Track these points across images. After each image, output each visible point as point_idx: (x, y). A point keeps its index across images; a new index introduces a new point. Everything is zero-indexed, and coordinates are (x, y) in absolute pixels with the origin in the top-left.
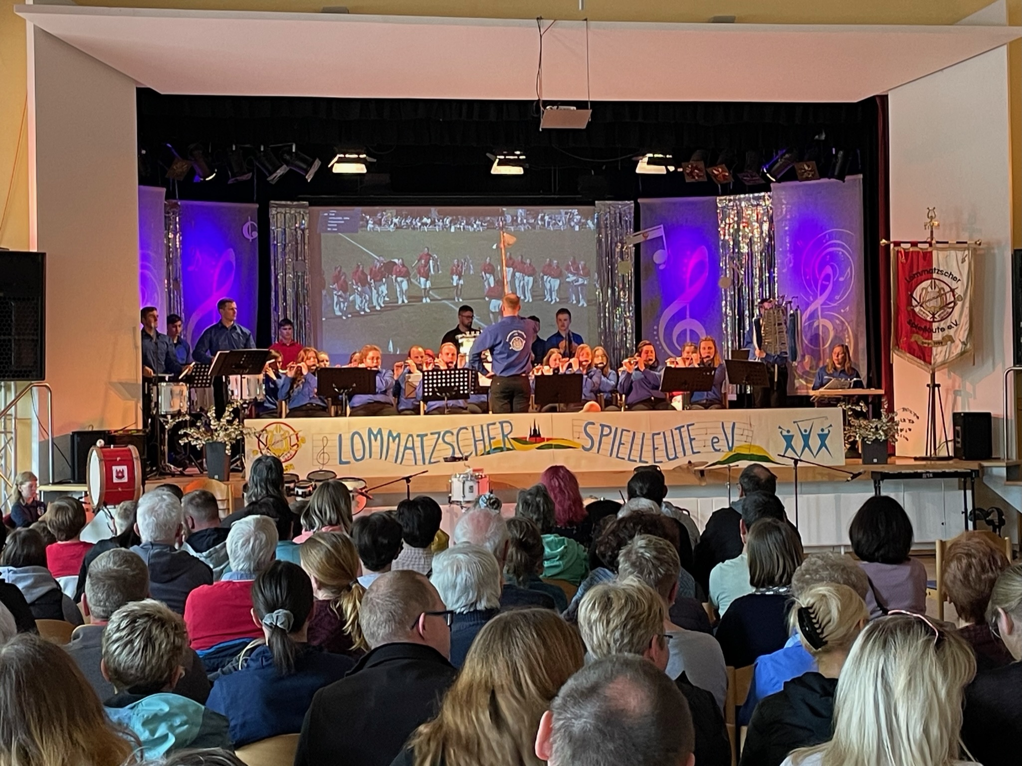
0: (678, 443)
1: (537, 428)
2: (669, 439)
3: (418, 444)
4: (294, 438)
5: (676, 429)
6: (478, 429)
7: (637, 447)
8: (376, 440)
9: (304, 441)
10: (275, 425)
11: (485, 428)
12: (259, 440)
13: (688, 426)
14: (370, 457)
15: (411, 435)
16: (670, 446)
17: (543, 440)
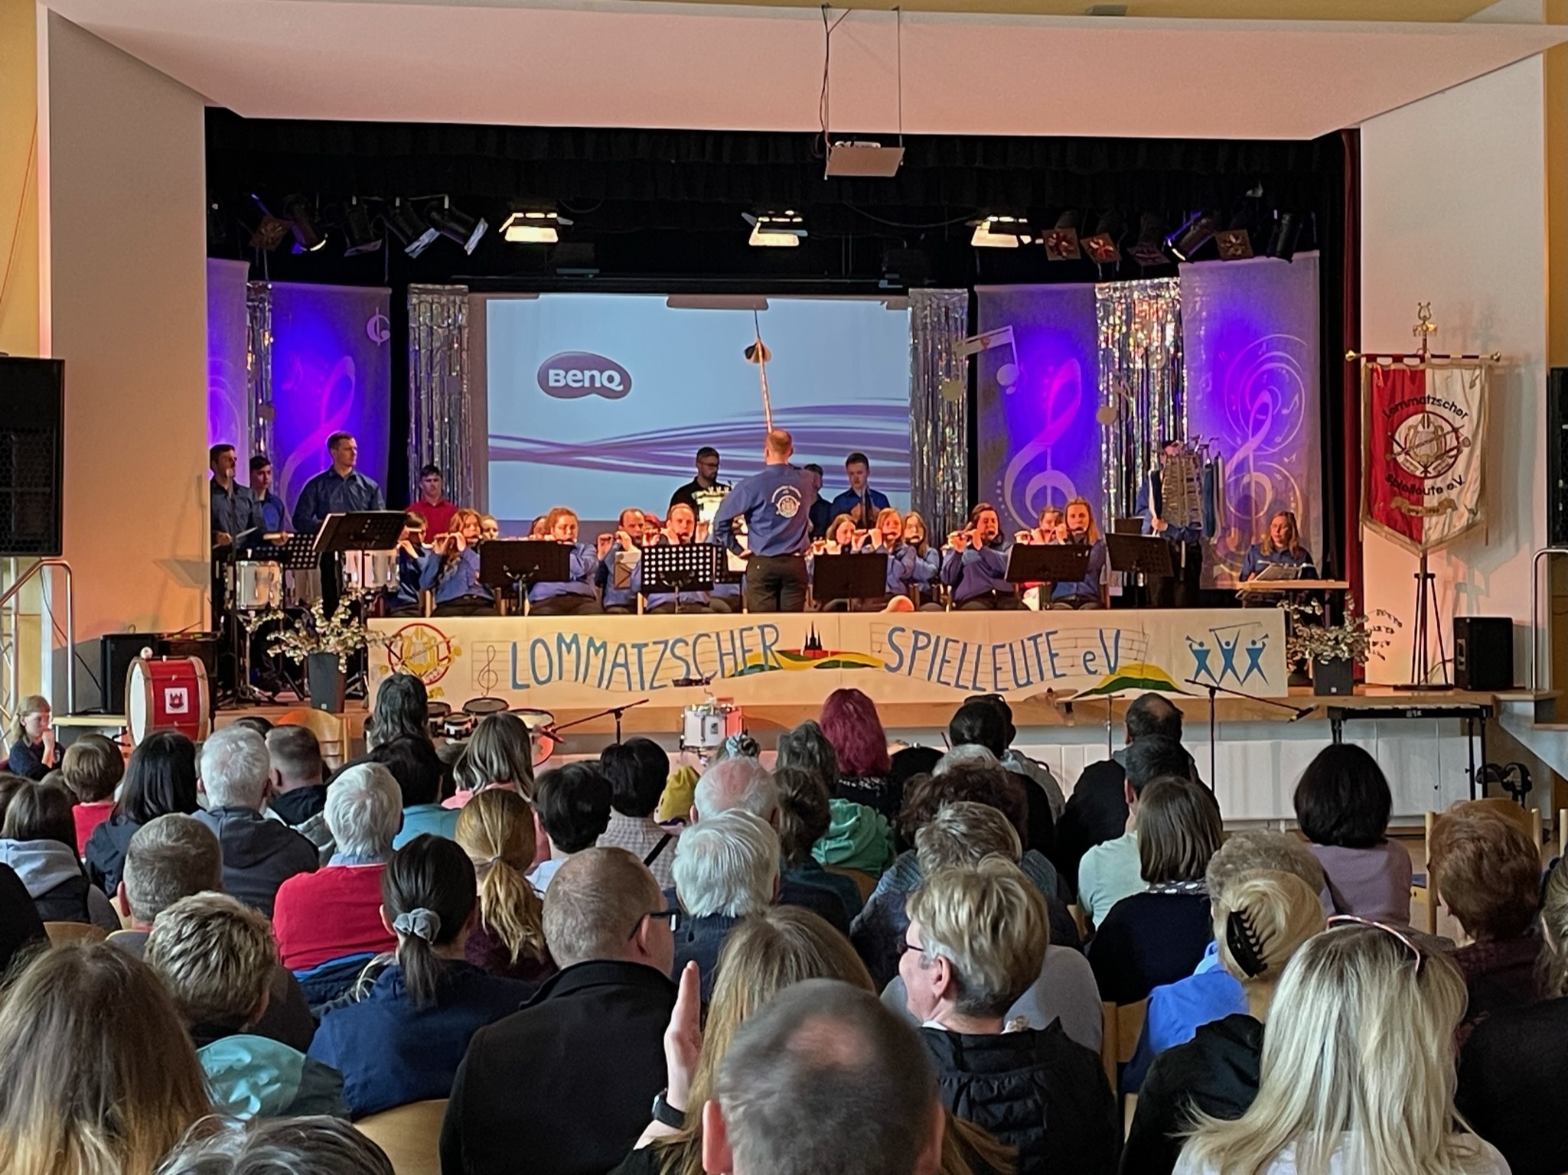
0: (1032, 661)
1: (816, 636)
2: (1019, 655)
3: (633, 659)
4: (443, 647)
5: (1029, 639)
6: (725, 636)
7: (969, 667)
8: (569, 651)
9: (458, 652)
10: (414, 627)
11: (737, 635)
12: (390, 651)
13: (1048, 634)
14: (560, 678)
15: (623, 645)
16: (1020, 665)
17: (825, 654)
